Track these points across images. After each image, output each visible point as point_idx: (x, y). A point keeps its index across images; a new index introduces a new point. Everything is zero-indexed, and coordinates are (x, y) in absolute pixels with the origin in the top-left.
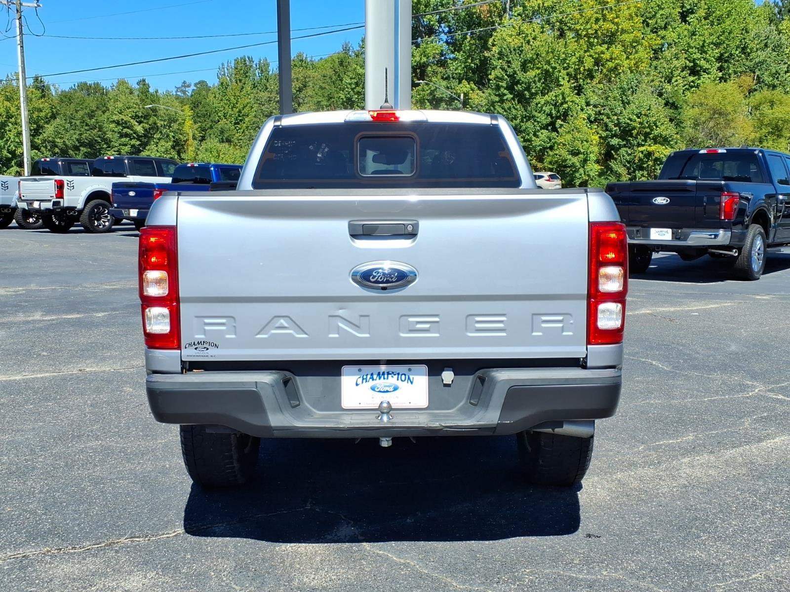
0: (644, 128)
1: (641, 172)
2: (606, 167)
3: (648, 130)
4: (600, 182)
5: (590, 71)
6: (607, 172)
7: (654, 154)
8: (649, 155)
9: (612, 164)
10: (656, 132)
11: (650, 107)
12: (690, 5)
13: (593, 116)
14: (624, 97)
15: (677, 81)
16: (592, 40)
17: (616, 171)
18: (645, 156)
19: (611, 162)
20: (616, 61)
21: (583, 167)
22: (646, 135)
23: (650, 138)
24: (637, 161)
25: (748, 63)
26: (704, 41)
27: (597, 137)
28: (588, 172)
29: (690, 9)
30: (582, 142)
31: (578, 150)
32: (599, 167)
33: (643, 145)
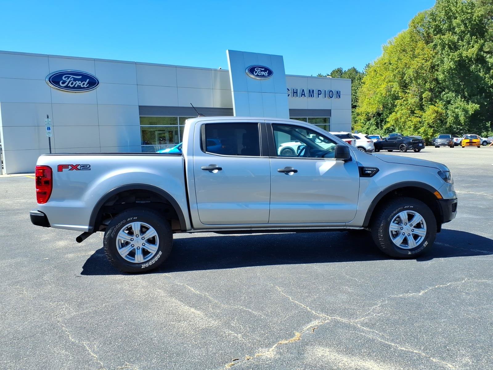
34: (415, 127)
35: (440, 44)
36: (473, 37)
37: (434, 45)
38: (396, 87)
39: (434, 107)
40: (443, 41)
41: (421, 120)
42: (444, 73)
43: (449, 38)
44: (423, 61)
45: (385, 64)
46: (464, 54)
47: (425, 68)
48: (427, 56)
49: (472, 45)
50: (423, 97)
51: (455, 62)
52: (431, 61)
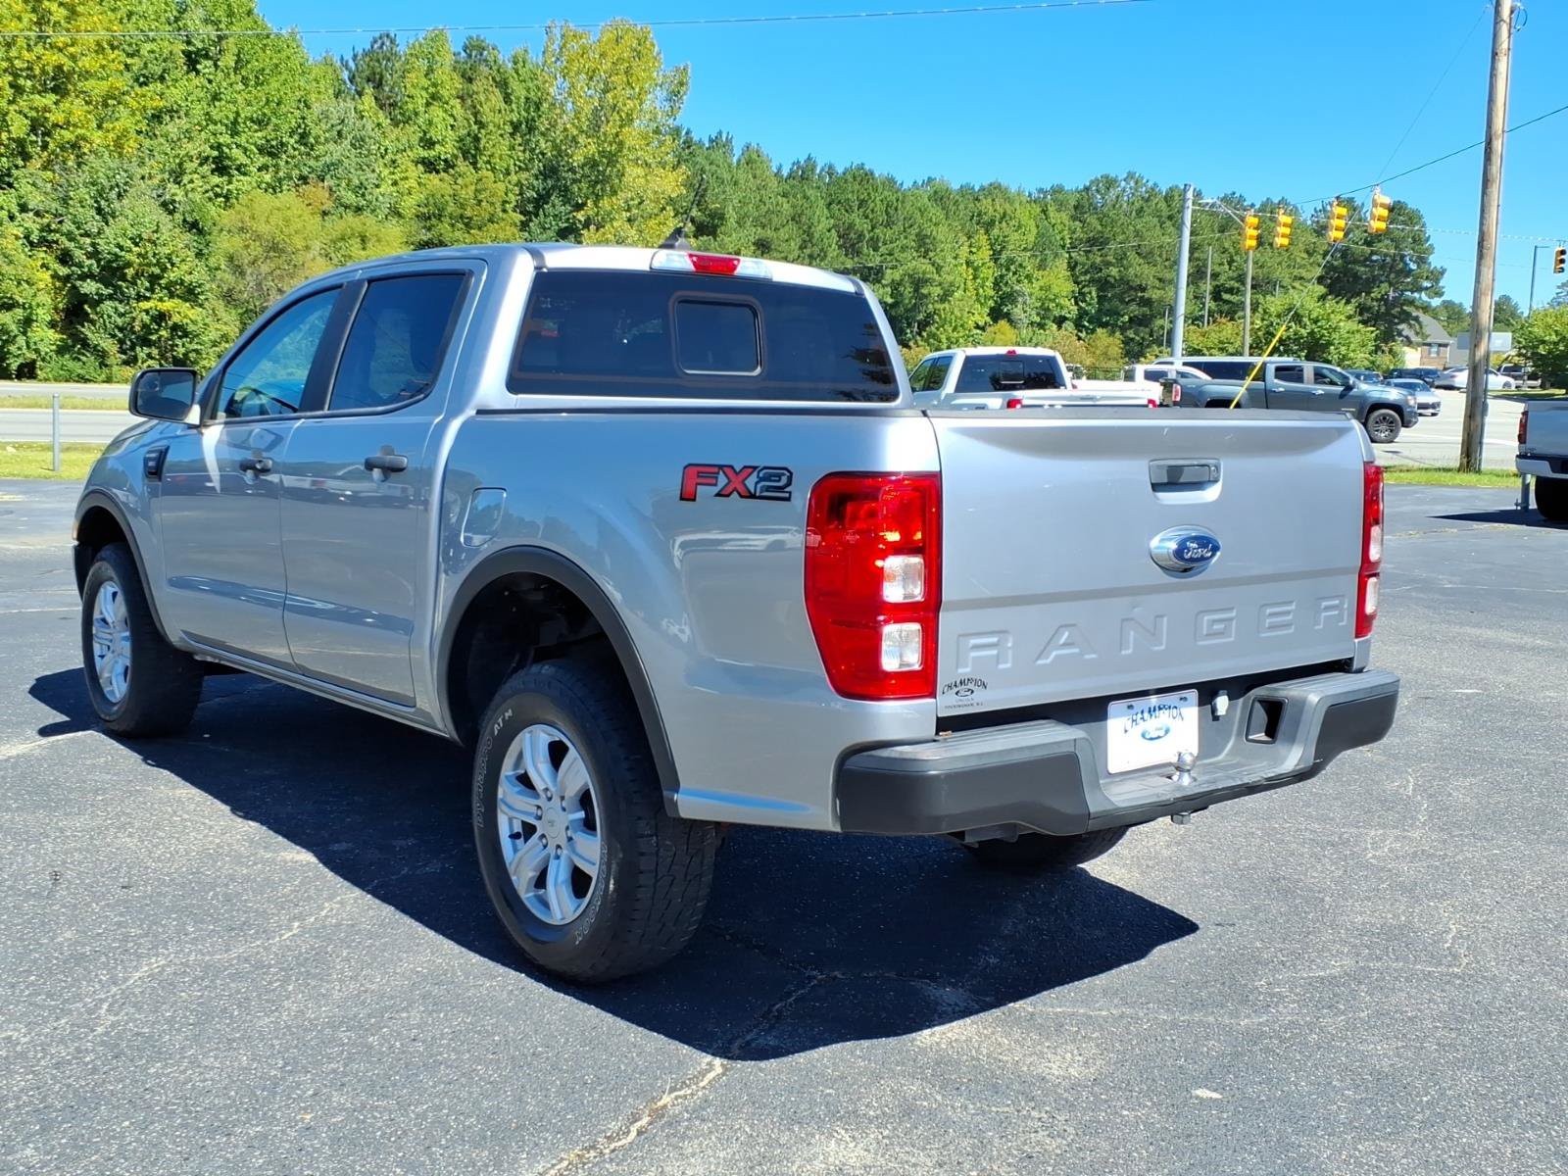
0: (149, 265)
1: (146, 350)
2: (71, 336)
3: (157, 270)
4: (63, 365)
5: (21, 143)
6: (74, 346)
7: (170, 317)
8: (161, 317)
9: (86, 330)
10: (172, 275)
11: (158, 226)
12: (203, 41)
13: (36, 232)
14: (103, 203)
15: (191, 181)
16: (21, 81)
17: (96, 346)
18: (154, 319)
19: (83, 326)
20: (79, 131)
21: (24, 333)
22: (154, 279)
23: (160, 285)
24: (137, 328)
25: (312, 163)
26: (238, 114)
27: (46, 276)
28: (35, 343)
29: (203, 49)
30: (19, 283)
31: (11, 298)
32: (58, 336)
33: (148, 299)
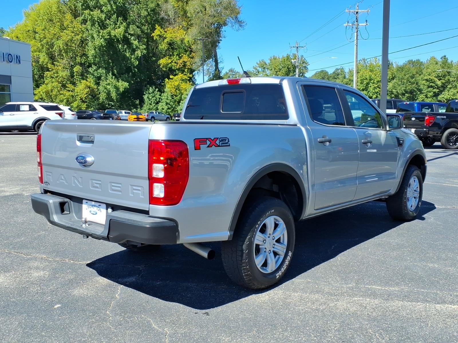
34: (68, 101)
35: (90, 19)
36: (120, 18)
37: (82, 20)
38: (43, 58)
39: (86, 82)
40: (92, 17)
41: (73, 94)
42: (95, 50)
43: (98, 15)
44: (73, 34)
45: (29, 31)
46: (113, 33)
47: (75, 42)
48: (76, 29)
49: (118, 25)
50: (74, 71)
51: (105, 39)
52: (81, 35)
